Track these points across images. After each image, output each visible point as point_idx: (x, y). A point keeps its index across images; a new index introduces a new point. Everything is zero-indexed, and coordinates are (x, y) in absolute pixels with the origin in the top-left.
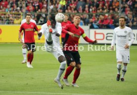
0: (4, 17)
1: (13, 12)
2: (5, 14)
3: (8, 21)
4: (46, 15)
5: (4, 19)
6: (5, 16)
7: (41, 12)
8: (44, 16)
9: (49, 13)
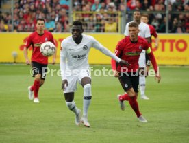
0: (90, 20)
1: (106, 11)
2: (90, 15)
3: (98, 27)
4: (164, 16)
5: (88, 23)
6: (91, 18)
7: (154, 10)
8: (159, 16)
9: (167, 12)
